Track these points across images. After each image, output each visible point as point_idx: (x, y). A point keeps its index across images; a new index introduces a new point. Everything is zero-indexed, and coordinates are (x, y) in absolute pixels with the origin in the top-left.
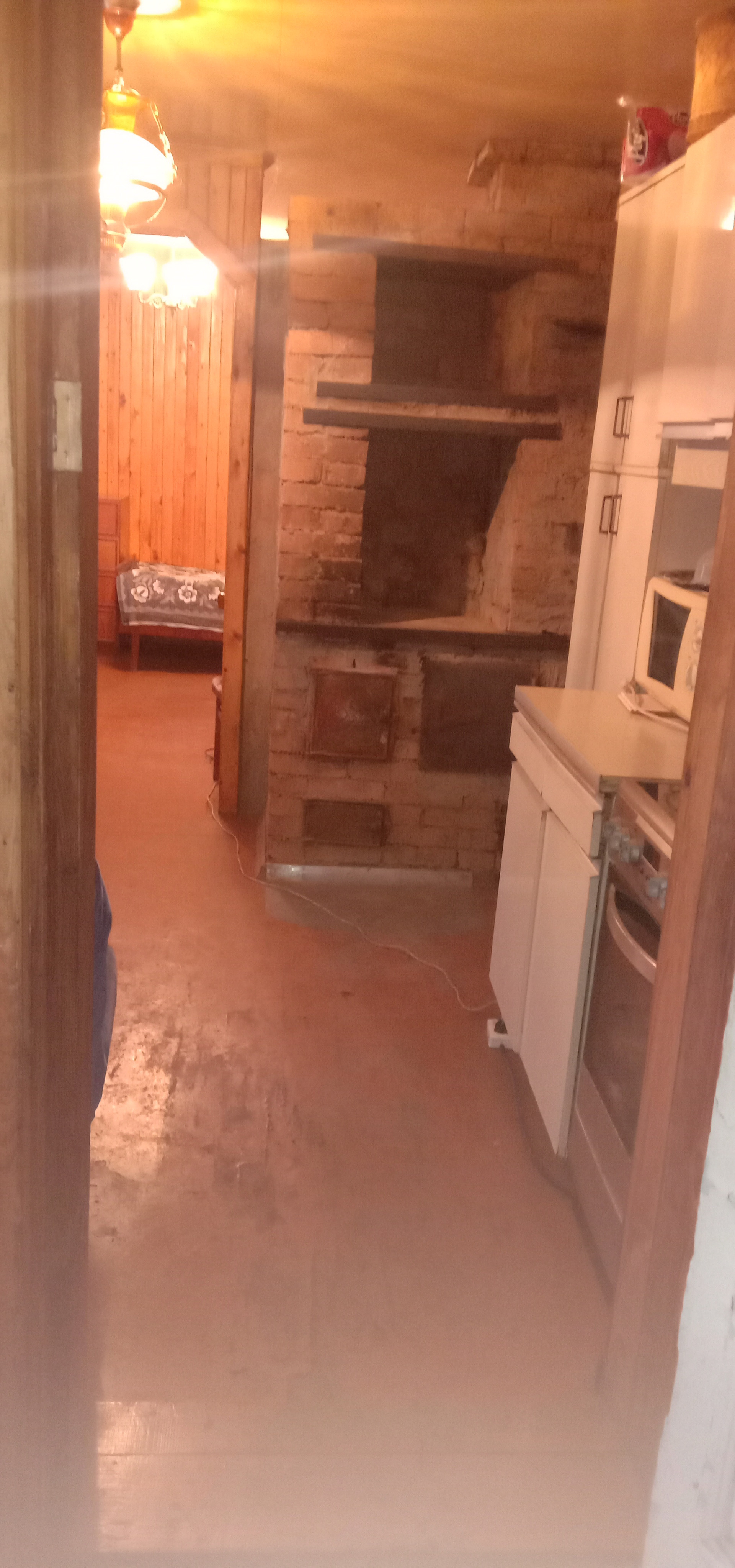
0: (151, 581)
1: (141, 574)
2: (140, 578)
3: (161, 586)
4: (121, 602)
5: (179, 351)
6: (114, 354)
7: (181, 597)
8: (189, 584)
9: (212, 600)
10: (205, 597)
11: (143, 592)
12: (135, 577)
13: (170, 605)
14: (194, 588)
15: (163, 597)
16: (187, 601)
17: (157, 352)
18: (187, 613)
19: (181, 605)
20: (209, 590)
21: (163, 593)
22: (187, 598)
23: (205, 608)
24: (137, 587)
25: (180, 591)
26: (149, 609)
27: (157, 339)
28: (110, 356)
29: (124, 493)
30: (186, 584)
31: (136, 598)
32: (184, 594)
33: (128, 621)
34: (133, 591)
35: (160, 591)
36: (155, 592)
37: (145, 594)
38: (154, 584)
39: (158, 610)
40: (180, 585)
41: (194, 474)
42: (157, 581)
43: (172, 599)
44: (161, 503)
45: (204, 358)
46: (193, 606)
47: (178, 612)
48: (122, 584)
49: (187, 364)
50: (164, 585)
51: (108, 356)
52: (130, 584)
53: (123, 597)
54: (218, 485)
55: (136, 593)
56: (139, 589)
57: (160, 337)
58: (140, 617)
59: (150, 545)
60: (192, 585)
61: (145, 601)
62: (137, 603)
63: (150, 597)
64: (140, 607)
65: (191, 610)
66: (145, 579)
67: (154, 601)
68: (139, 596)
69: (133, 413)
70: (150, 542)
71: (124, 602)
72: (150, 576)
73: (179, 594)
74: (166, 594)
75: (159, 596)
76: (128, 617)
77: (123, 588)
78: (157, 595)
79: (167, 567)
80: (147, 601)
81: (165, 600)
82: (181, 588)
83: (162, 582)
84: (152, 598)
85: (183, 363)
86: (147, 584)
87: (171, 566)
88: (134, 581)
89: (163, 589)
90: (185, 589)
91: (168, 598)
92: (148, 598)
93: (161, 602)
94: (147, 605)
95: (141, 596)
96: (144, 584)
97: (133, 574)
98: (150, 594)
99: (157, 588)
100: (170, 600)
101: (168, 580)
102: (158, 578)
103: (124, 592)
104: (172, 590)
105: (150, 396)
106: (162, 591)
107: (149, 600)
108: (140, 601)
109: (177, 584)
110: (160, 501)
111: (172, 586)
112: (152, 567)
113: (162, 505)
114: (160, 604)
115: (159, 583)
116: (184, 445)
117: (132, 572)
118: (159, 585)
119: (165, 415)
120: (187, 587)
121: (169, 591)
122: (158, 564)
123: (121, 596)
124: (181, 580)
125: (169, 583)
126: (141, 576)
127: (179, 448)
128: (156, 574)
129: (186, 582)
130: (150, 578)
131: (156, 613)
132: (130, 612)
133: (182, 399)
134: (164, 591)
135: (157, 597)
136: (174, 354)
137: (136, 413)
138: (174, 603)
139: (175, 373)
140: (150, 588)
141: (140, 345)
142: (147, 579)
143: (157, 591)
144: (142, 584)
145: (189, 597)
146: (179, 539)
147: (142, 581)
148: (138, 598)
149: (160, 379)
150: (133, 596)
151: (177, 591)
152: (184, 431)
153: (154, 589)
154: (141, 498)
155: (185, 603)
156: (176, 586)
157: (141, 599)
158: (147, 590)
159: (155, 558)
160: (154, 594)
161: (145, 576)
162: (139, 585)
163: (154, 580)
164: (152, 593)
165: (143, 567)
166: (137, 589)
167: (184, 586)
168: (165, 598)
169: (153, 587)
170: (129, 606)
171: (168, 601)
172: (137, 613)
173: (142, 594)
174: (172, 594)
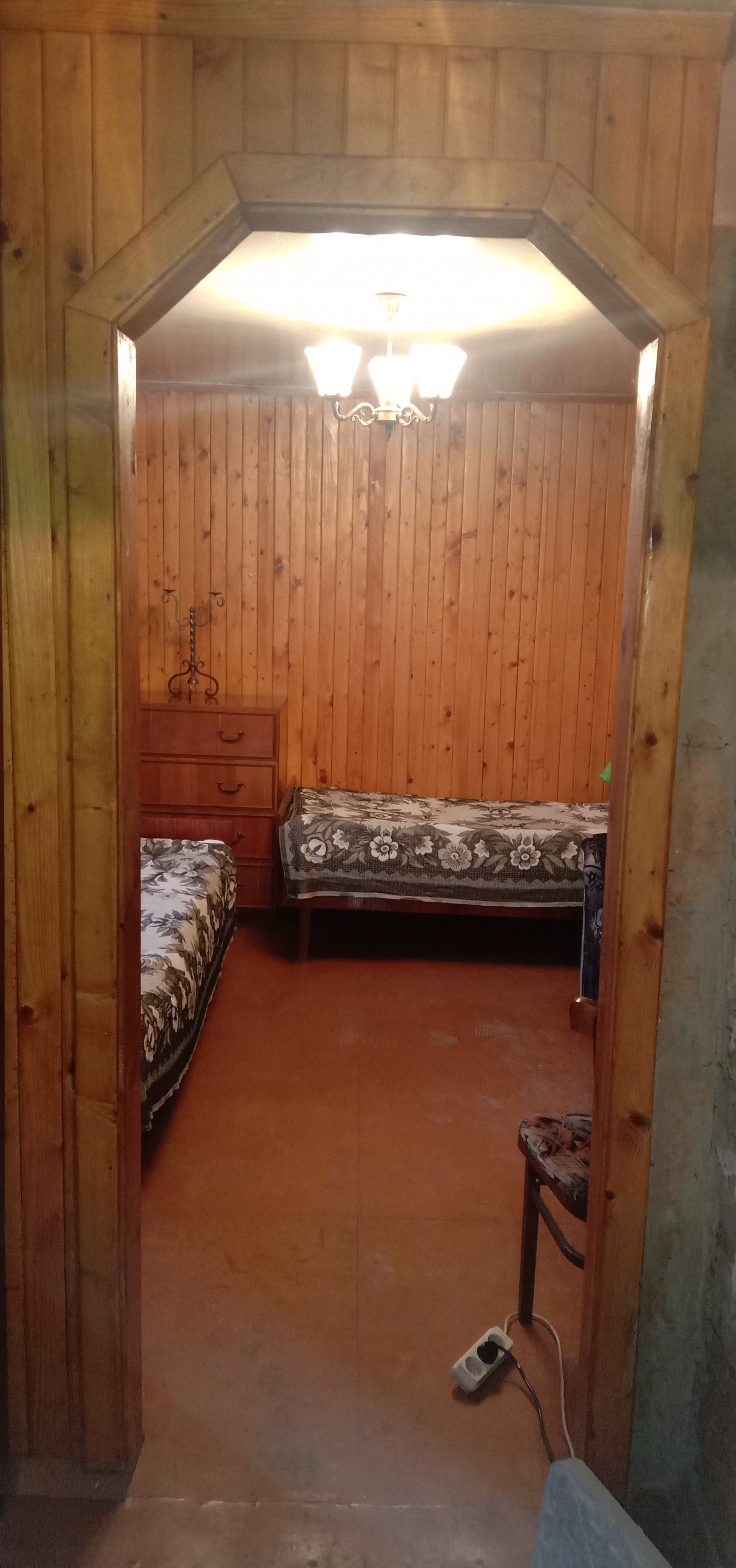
0: (330, 830)
1: (314, 821)
2: (314, 827)
3: (344, 838)
4: (287, 865)
5: (357, 495)
6: (267, 502)
7: (375, 854)
8: (387, 835)
9: (420, 854)
10: (409, 852)
11: (318, 848)
12: (307, 826)
13: (357, 865)
14: (394, 839)
15: (348, 854)
16: (383, 858)
17: (326, 498)
18: (383, 876)
19: (374, 865)
20: (416, 842)
21: (347, 849)
22: (383, 854)
23: (410, 868)
24: (310, 841)
25: (373, 845)
26: (327, 872)
27: (326, 478)
28: (261, 506)
29: (281, 691)
30: (382, 834)
31: (308, 858)
32: (378, 849)
33: (296, 891)
34: (303, 849)
35: (344, 845)
36: (336, 847)
37: (322, 852)
38: (334, 836)
39: (340, 873)
40: (373, 834)
41: (378, 663)
42: (338, 830)
43: (362, 857)
44: (332, 704)
45: (391, 503)
46: (391, 865)
47: (369, 874)
48: (286, 838)
49: (369, 511)
50: (349, 836)
51: (257, 505)
52: (300, 836)
53: (290, 857)
54: (412, 677)
55: (308, 849)
56: (313, 844)
57: (331, 476)
58: (315, 885)
59: (315, 763)
60: (391, 835)
61: (321, 861)
62: (310, 866)
63: (329, 856)
64: (314, 870)
65: (390, 873)
66: (321, 829)
67: (334, 861)
68: (313, 854)
69: (293, 583)
70: (316, 758)
71: (290, 864)
72: (328, 823)
73: (371, 849)
74: (352, 850)
75: (341, 853)
76: (296, 887)
77: (288, 843)
78: (338, 852)
79: (344, 795)
80: (323, 861)
81: (350, 858)
82: (375, 839)
83: (345, 832)
84: (332, 857)
85: (362, 512)
86: (324, 836)
87: (347, 793)
88: (305, 832)
89: (348, 842)
90: (380, 840)
91: (355, 856)
92: (325, 856)
93: (344, 862)
94: (325, 868)
95: (315, 854)
96: (320, 836)
97: (304, 821)
98: (329, 851)
99: (340, 841)
100: (358, 859)
101: (356, 828)
102: (340, 826)
103: (290, 848)
104: (360, 843)
105: (317, 558)
106: (346, 846)
107: (327, 859)
108: (313, 861)
109: (368, 834)
110: (329, 701)
111: (361, 837)
112: (322, 797)
113: (332, 706)
114: (343, 864)
115: (341, 834)
116: (364, 623)
117: (302, 819)
118: (341, 836)
119: (338, 584)
120: (383, 838)
121: (357, 845)
122: (330, 790)
123: (285, 856)
124: (375, 828)
125: (356, 832)
126: (315, 824)
127: (356, 628)
128: (337, 821)
129: (382, 831)
130: (329, 826)
131: (337, 878)
132: (299, 878)
133: (361, 560)
134: (348, 846)
135: (339, 855)
136: (349, 499)
137: (298, 583)
138: (365, 863)
139: (352, 525)
140: (329, 842)
141: (302, 488)
142: (324, 828)
143: (339, 846)
144: (317, 835)
145: (386, 852)
146: (356, 753)
147: (317, 831)
148: (311, 857)
149: (330, 534)
150: (304, 855)
151: (368, 845)
152: (364, 605)
153: (335, 843)
154: (303, 699)
155: (380, 861)
156: (366, 837)
157: (315, 858)
158: (323, 845)
159: (324, 780)
160: (335, 850)
161: (321, 824)
162: (312, 838)
163: (334, 830)
164: (331, 849)
165: (312, 803)
166: (309, 844)
167: (379, 837)
168: (351, 855)
169: (332, 840)
170: (298, 870)
171: (355, 860)
172: (311, 879)
173: (317, 851)
174: (362, 848)
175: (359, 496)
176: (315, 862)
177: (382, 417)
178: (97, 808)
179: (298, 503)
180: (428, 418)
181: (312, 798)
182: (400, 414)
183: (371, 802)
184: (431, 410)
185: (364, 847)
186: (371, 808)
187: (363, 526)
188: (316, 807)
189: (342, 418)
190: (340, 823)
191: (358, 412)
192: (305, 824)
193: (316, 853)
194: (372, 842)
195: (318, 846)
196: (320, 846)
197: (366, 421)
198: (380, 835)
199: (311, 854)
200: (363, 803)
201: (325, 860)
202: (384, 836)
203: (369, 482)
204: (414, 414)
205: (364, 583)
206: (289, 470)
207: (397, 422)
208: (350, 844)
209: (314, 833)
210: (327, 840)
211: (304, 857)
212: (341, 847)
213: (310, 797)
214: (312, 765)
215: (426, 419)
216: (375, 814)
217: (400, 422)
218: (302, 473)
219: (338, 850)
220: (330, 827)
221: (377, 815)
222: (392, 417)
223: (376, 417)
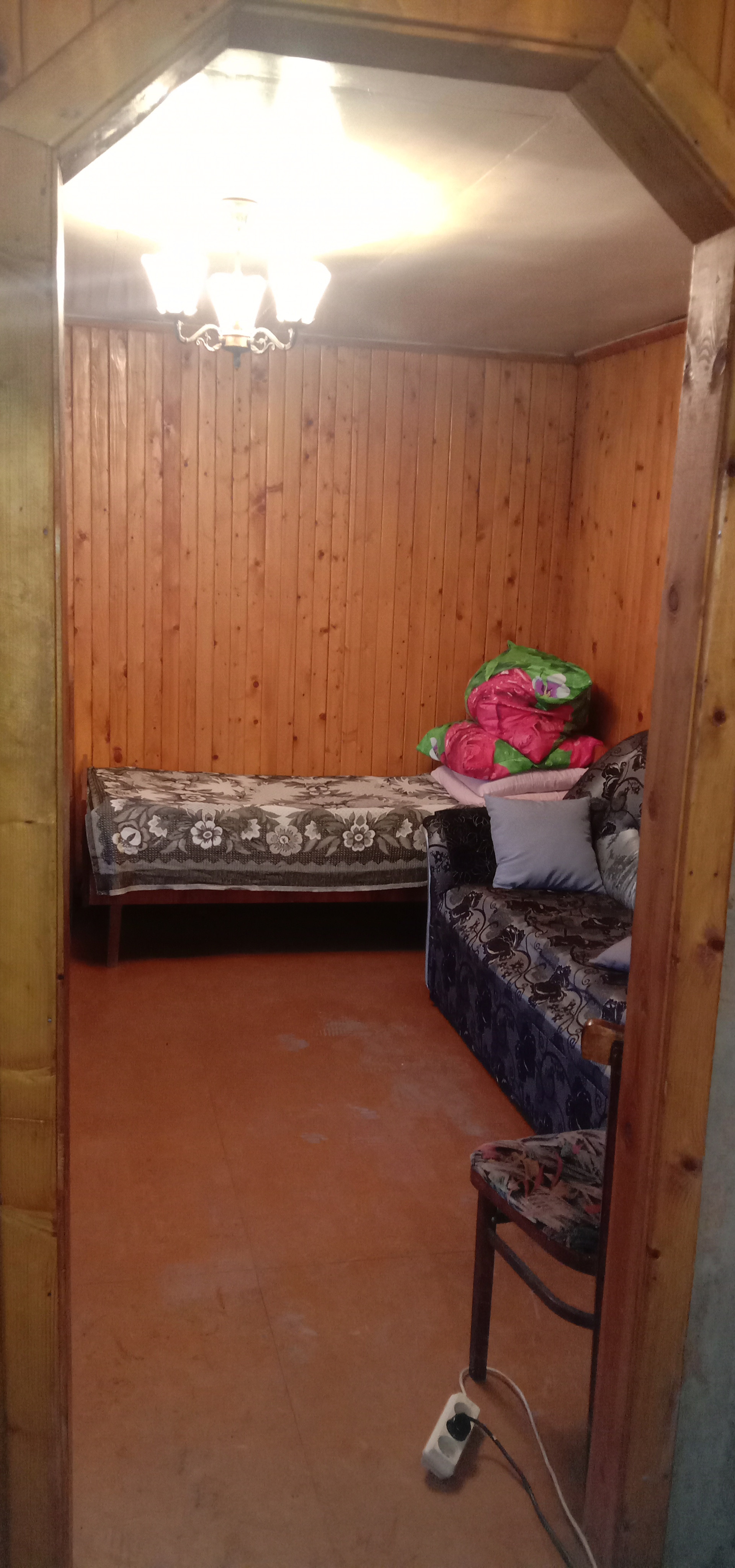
0: (144, 817)
1: (126, 807)
2: (127, 813)
3: (161, 825)
4: (95, 857)
5: (150, 439)
7: (196, 841)
8: (209, 819)
9: (247, 839)
10: (234, 837)
11: (131, 837)
12: (119, 813)
13: (178, 855)
14: (217, 823)
15: (167, 842)
16: (206, 846)
17: (114, 442)
18: (206, 865)
19: (196, 853)
20: (242, 825)
21: (165, 837)
22: (206, 840)
23: (236, 855)
24: (122, 829)
25: (194, 831)
26: (144, 864)
27: (115, 419)
30: (204, 819)
31: (121, 849)
32: (200, 836)
33: (107, 887)
34: (115, 838)
36: (152, 835)
37: (136, 841)
38: (149, 823)
39: (158, 864)
40: (194, 819)
41: (177, 628)
42: (154, 817)
43: (182, 845)
44: (126, 674)
45: (187, 450)
46: (216, 853)
47: (191, 864)
48: (94, 827)
49: (163, 458)
50: (167, 822)
52: (110, 824)
53: (99, 848)
54: (215, 643)
55: (120, 839)
56: (126, 833)
57: (120, 418)
58: (128, 879)
59: (108, 740)
60: (214, 819)
61: (136, 852)
62: (123, 857)
63: (145, 846)
64: (127, 862)
65: (214, 861)
66: (134, 815)
67: (150, 851)
68: (126, 844)
69: (78, 537)
70: (109, 735)
71: (100, 856)
72: (142, 809)
73: (192, 836)
74: (170, 838)
75: (159, 841)
76: (107, 882)
77: (97, 833)
78: (155, 841)
79: (147, 775)
80: (138, 851)
81: (169, 847)
82: (196, 825)
83: (163, 818)
84: (148, 847)
85: (156, 459)
86: (138, 823)
87: (148, 773)
88: (116, 820)
89: (166, 829)
90: (202, 826)
91: (174, 844)
92: (140, 846)
93: (162, 852)
94: (140, 858)
95: (129, 844)
96: (134, 823)
97: (114, 808)
98: (145, 840)
99: (156, 828)
100: (178, 847)
101: (174, 814)
102: (156, 812)
103: (99, 839)
104: (180, 829)
105: (105, 510)
106: (164, 833)
107: (143, 849)
108: (127, 852)
109: (189, 819)
110: (122, 671)
111: (180, 823)
112: (122, 778)
113: (126, 676)
114: (160, 854)
115: (158, 820)
116: (160, 583)
117: (112, 805)
118: (158, 823)
119: (129, 539)
120: (205, 823)
121: (176, 832)
122: (128, 770)
123: (94, 848)
124: (196, 812)
125: (175, 817)
126: (127, 810)
127: (152, 589)
128: (153, 805)
129: (204, 815)
130: (143, 812)
131: (154, 870)
132: (112, 872)
133: (155, 512)
134: (166, 833)
135: (156, 843)
136: (140, 444)
137: (83, 537)
138: (185, 851)
139: (144, 474)
140: (144, 830)
141: (86, 430)
142: (137, 815)
143: (156, 834)
144: (129, 823)
145: (209, 838)
146: (155, 728)
147: (130, 818)
148: (124, 848)
149: (120, 482)
150: (116, 845)
151: (189, 831)
152: (160, 562)
153: (151, 831)
154: (92, 669)
155: (203, 849)
156: (187, 822)
157: (129, 849)
158: (138, 833)
159: (118, 759)
160: (151, 838)
161: (134, 810)
162: (125, 826)
163: (149, 816)
164: (147, 837)
165: (113, 785)
166: (122, 833)
167: (201, 821)
168: (169, 844)
169: (148, 828)
170: (109, 863)
171: (175, 849)
172: (124, 873)
173: (130, 841)
174: (181, 836)
175: (152, 441)
176: (129, 853)
177: (230, 342)
179: (82, 448)
180: (286, 345)
181: (112, 780)
182: (252, 340)
183: (177, 782)
184: (291, 336)
185: (184, 834)
186: (178, 789)
187: (157, 475)
188: (119, 790)
189: (186, 341)
190: (156, 808)
191: (203, 336)
192: (115, 810)
193: (130, 842)
194: (194, 828)
195: (132, 835)
196: (134, 834)
197: (211, 345)
198: (202, 820)
199: (124, 845)
200: (169, 784)
201: (140, 850)
202: (206, 821)
203: (163, 426)
204: (269, 341)
205: (160, 538)
206: (70, 409)
207: (248, 349)
208: (168, 831)
209: (127, 820)
210: (143, 827)
211: (116, 848)
212: (158, 835)
213: (108, 778)
214: (104, 741)
215: (285, 347)
216: (187, 795)
217: (252, 349)
218: (85, 413)
219: (155, 838)
220: (145, 813)
221: (189, 797)
222: (243, 343)
223: (224, 342)
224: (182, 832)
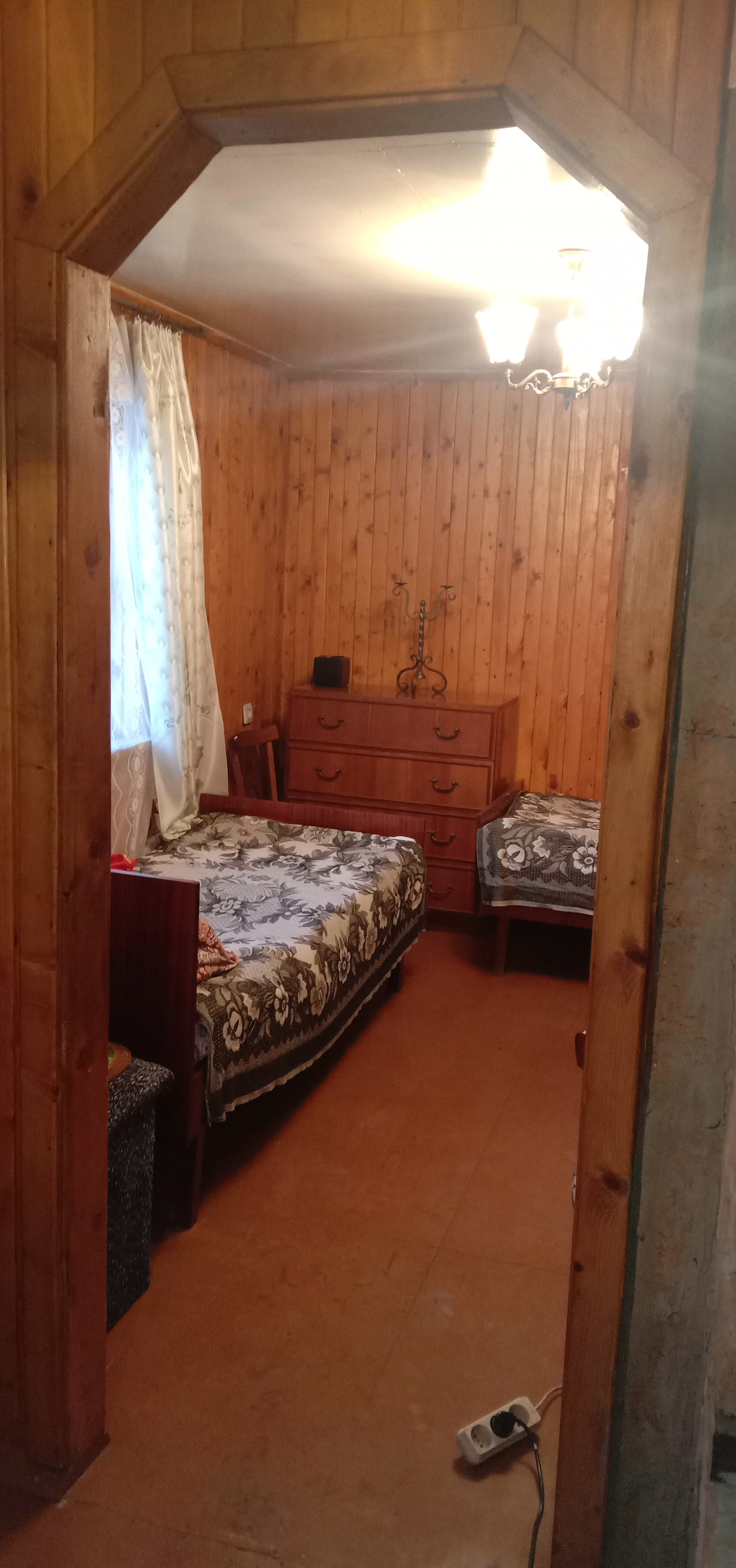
0: (530, 836)
1: (515, 825)
2: (515, 831)
3: (544, 846)
4: (482, 869)
5: (605, 483)
6: (509, 493)
7: (577, 865)
8: (592, 845)
11: (516, 854)
12: (507, 830)
13: (558, 876)
15: (548, 863)
16: (586, 871)
17: (571, 486)
18: (584, 890)
19: (576, 877)
21: (547, 857)
22: (586, 866)
24: (508, 846)
25: (575, 856)
26: (525, 881)
27: (572, 466)
28: (503, 496)
29: (513, 692)
30: (586, 845)
31: (505, 864)
32: (581, 861)
33: (490, 898)
34: (500, 853)
35: (545, 854)
36: (536, 855)
37: (520, 859)
38: (534, 843)
39: (539, 883)
40: (577, 844)
42: (540, 837)
43: (563, 867)
44: (566, 706)
46: (594, 879)
47: (570, 887)
48: (484, 840)
49: (616, 501)
50: (551, 844)
51: (499, 496)
52: (498, 841)
53: (486, 861)
55: (505, 855)
56: (511, 850)
57: (578, 463)
58: (510, 893)
59: (545, 767)
60: (596, 846)
61: (519, 869)
62: (506, 872)
63: (528, 864)
64: (510, 877)
65: (592, 887)
66: (521, 834)
67: (533, 869)
68: (510, 860)
69: (532, 577)
70: (546, 762)
71: (486, 868)
72: (529, 829)
73: (573, 860)
74: (552, 859)
75: (541, 861)
76: (490, 893)
77: (486, 847)
78: (538, 860)
79: (568, 802)
80: (521, 868)
81: (550, 867)
82: (578, 850)
83: (547, 839)
84: (531, 865)
85: (609, 501)
86: (524, 841)
87: (574, 800)
88: (503, 836)
89: (549, 850)
90: (584, 851)
91: (556, 865)
92: (523, 863)
93: (544, 871)
94: (523, 875)
95: (513, 861)
96: (519, 841)
97: (504, 825)
98: (528, 858)
99: (540, 848)
100: (558, 869)
101: (558, 837)
102: (542, 833)
103: (487, 853)
104: (562, 852)
105: (558, 551)
106: (546, 854)
107: (526, 866)
108: (510, 868)
109: (572, 844)
110: (563, 703)
111: (563, 846)
112: (543, 803)
113: (566, 708)
114: (542, 874)
115: (543, 841)
116: (605, 620)
117: (503, 823)
118: (542, 844)
119: (578, 579)
120: (587, 850)
121: (558, 855)
122: (555, 796)
123: (482, 860)
124: (579, 837)
125: (559, 840)
126: (515, 828)
127: (597, 624)
128: (540, 827)
129: (587, 841)
130: (529, 832)
131: (535, 888)
132: (495, 885)
133: (606, 552)
134: (549, 854)
135: (539, 863)
136: (596, 488)
137: (536, 576)
138: (566, 874)
139: (597, 515)
140: (528, 849)
141: (546, 477)
142: (524, 834)
143: (539, 854)
144: (516, 841)
145: (590, 864)
146: (590, 759)
147: (517, 836)
148: (508, 864)
149: (573, 525)
150: (501, 860)
151: (571, 855)
152: (606, 599)
153: (534, 850)
154: (536, 699)
155: (583, 874)
156: (569, 846)
157: (513, 865)
158: (522, 851)
159: (553, 785)
160: (534, 858)
161: (521, 829)
162: (511, 843)
163: (535, 836)
164: (530, 856)
165: (529, 808)
166: (507, 849)
167: (583, 847)
168: (551, 865)
169: (532, 847)
170: (493, 876)
171: (555, 870)
172: (505, 887)
173: (515, 857)
174: (563, 858)
175: (606, 485)
176: (513, 869)
177: (559, 384)
178: (39, 767)
179: (541, 494)
180: (605, 383)
181: (531, 803)
182: (578, 380)
183: (597, 811)
184: (609, 374)
185: (565, 857)
186: (594, 818)
187: (610, 516)
188: (532, 812)
189: (514, 387)
190: (543, 829)
191: (532, 380)
192: (505, 827)
193: (514, 859)
194: (576, 852)
195: (517, 852)
196: (519, 852)
197: (540, 388)
198: (584, 846)
199: (509, 860)
200: (587, 812)
201: (523, 867)
202: (589, 847)
203: (619, 469)
204: (592, 380)
205: (607, 577)
206: (533, 458)
207: (574, 390)
208: (551, 853)
209: (514, 838)
210: (527, 846)
211: (500, 862)
212: (541, 856)
213: (529, 801)
214: (541, 768)
215: (604, 384)
216: (594, 824)
217: (579, 389)
218: (547, 461)
219: (538, 858)
220: (531, 833)
221: (595, 826)
222: (570, 384)
223: (553, 384)
224: (565, 856)
